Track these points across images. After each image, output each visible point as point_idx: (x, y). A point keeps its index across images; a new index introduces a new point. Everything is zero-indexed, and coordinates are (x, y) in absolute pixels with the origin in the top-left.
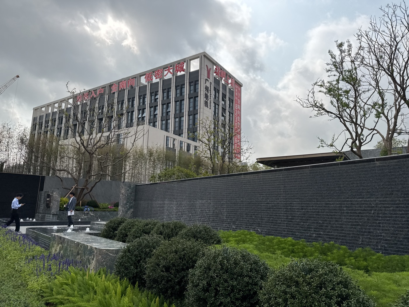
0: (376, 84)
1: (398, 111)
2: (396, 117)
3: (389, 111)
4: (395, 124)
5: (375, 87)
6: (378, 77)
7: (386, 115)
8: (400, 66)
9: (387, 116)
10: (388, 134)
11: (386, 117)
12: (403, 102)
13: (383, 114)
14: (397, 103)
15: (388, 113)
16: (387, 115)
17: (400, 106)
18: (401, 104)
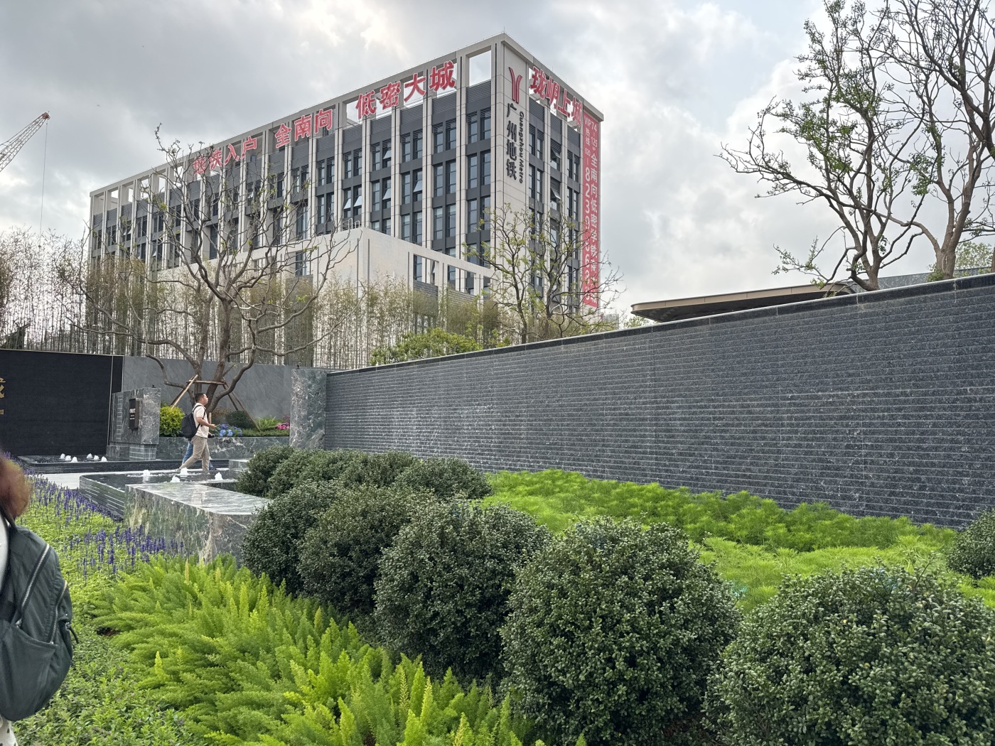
0: (921, 106)
1: (973, 175)
2: (968, 193)
3: (954, 175)
4: (966, 210)
5: (921, 116)
6: (930, 87)
7: (947, 187)
8: (987, 58)
9: (949, 190)
10: (949, 234)
11: (947, 193)
12: (986, 152)
13: (940, 183)
14: (975, 156)
15: (951, 181)
16: (950, 186)
17: (980, 163)
18: (982, 158)
